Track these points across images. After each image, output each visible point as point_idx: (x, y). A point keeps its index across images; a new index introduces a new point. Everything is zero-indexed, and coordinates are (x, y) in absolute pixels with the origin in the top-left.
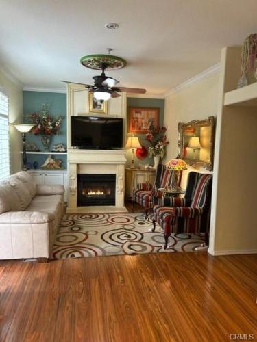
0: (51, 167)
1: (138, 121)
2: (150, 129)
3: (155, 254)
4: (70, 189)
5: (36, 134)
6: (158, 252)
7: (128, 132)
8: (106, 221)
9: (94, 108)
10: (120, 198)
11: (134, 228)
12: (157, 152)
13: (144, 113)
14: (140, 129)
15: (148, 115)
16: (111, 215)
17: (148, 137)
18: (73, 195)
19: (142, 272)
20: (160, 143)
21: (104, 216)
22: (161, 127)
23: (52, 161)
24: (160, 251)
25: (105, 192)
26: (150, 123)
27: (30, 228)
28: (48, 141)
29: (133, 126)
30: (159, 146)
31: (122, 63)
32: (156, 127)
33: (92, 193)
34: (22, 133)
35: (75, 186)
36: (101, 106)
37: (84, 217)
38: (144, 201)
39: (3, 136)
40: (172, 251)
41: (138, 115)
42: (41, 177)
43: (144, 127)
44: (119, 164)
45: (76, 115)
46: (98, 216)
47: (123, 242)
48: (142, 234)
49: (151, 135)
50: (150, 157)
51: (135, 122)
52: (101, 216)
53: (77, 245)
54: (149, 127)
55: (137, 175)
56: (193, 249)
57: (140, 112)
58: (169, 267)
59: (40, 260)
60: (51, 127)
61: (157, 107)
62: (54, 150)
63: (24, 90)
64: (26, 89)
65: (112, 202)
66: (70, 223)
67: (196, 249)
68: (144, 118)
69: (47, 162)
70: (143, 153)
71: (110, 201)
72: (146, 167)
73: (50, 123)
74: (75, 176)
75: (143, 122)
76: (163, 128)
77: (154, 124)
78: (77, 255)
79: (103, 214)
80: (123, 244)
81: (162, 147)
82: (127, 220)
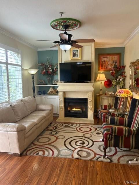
0: (52, 94)
1: (105, 63)
2: (114, 67)
3: (94, 161)
4: (60, 106)
5: (44, 75)
6: (97, 160)
7: (98, 71)
8: (75, 129)
9: (74, 57)
10: (90, 113)
11: (91, 136)
12: (118, 83)
13: (109, 58)
14: (107, 68)
15: (112, 58)
16: (81, 125)
17: (112, 73)
18: (62, 110)
19: (74, 177)
20: (120, 77)
21: (77, 125)
22: (122, 66)
23: (52, 90)
24: (99, 159)
25: (82, 109)
26: (114, 64)
27: (7, 134)
28: (50, 78)
29: (102, 66)
30: (120, 79)
31: (77, 23)
32: (118, 66)
33: (74, 109)
34: (32, 74)
35: (62, 105)
36: (78, 55)
37: (64, 125)
38: (103, 118)
39: (19, 77)
40: (109, 160)
41: (105, 59)
42: (45, 99)
43: (109, 67)
44: (89, 92)
45: (63, 62)
46: (73, 125)
47: (77, 147)
48: (93, 142)
49: (114, 71)
50: (113, 86)
51: (103, 64)
52: (75, 125)
53: (45, 146)
54: (113, 67)
55: (103, 99)
56: (128, 162)
57: (107, 57)
58: (98, 176)
59: (15, 155)
60: (51, 70)
61: (119, 53)
62: (54, 83)
63: (38, 50)
64: (39, 50)
65: (86, 116)
66: (54, 128)
67: (130, 162)
68: (109, 61)
69: (50, 90)
70: (109, 84)
71: (84, 115)
72: (110, 93)
73: (50, 68)
74: (62, 99)
75: (109, 63)
76: (123, 67)
77: (117, 64)
78: (41, 153)
79: (77, 124)
80: (76, 149)
81: (121, 80)
82: (90, 129)
